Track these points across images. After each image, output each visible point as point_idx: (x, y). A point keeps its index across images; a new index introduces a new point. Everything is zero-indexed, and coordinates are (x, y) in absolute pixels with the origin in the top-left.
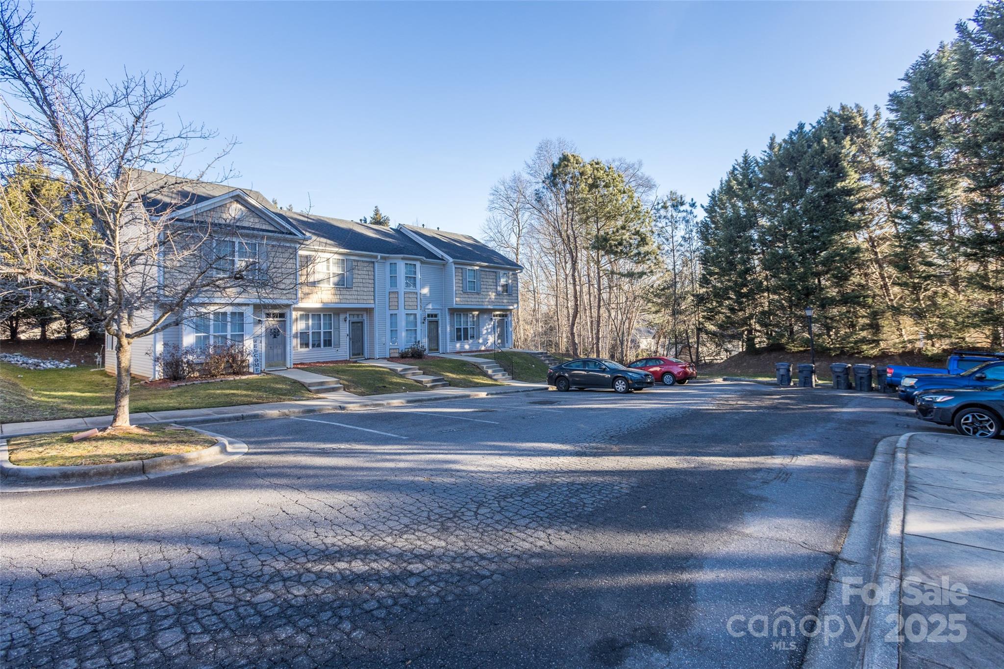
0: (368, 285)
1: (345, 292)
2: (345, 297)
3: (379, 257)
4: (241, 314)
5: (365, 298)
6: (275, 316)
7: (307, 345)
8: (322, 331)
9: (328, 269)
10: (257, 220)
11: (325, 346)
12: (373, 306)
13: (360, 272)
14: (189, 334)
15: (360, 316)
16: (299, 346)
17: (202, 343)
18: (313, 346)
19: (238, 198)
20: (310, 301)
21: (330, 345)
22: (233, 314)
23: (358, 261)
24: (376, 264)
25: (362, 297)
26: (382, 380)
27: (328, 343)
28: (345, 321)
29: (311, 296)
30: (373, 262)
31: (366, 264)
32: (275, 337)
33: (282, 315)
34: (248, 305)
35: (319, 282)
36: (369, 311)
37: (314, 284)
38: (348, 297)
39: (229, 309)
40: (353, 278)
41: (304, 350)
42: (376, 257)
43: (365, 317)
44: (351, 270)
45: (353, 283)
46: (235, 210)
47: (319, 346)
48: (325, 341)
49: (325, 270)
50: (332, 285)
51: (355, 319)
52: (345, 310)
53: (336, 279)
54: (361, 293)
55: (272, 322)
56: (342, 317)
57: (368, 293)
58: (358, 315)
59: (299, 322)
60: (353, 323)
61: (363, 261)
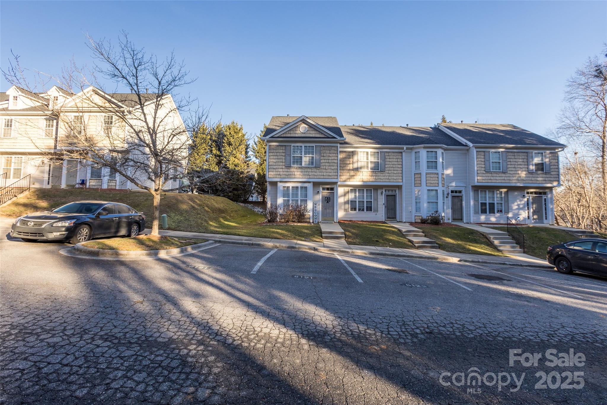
0: (397, 169)
1: (379, 174)
2: (379, 177)
3: (405, 148)
4: (306, 188)
5: (395, 178)
6: (328, 189)
7: (355, 209)
8: (365, 200)
9: (367, 159)
10: (314, 132)
11: (367, 210)
12: (401, 184)
13: (391, 160)
14: (279, 198)
15: (394, 191)
16: (350, 209)
17: (286, 204)
18: (359, 210)
19: (304, 121)
20: (355, 180)
21: (371, 210)
22: (302, 187)
23: (389, 152)
24: (404, 154)
25: (392, 177)
26: (381, 236)
27: (369, 209)
28: (382, 194)
29: (355, 177)
30: (401, 153)
31: (395, 154)
32: (328, 202)
33: (332, 189)
34: (310, 182)
35: (361, 168)
36: (400, 187)
37: (357, 169)
38: (382, 178)
39: (299, 185)
40: (385, 164)
41: (353, 212)
42: (403, 148)
43: (397, 192)
44: (384, 159)
45: (385, 167)
46: (302, 128)
47: (363, 210)
48: (367, 207)
49: (365, 160)
50: (369, 170)
51: (390, 193)
52: (381, 187)
53: (373, 165)
54: (393, 174)
55: (326, 193)
56: (379, 192)
57: (397, 175)
58: (392, 190)
59: (350, 194)
60: (387, 196)
61: (393, 152)
